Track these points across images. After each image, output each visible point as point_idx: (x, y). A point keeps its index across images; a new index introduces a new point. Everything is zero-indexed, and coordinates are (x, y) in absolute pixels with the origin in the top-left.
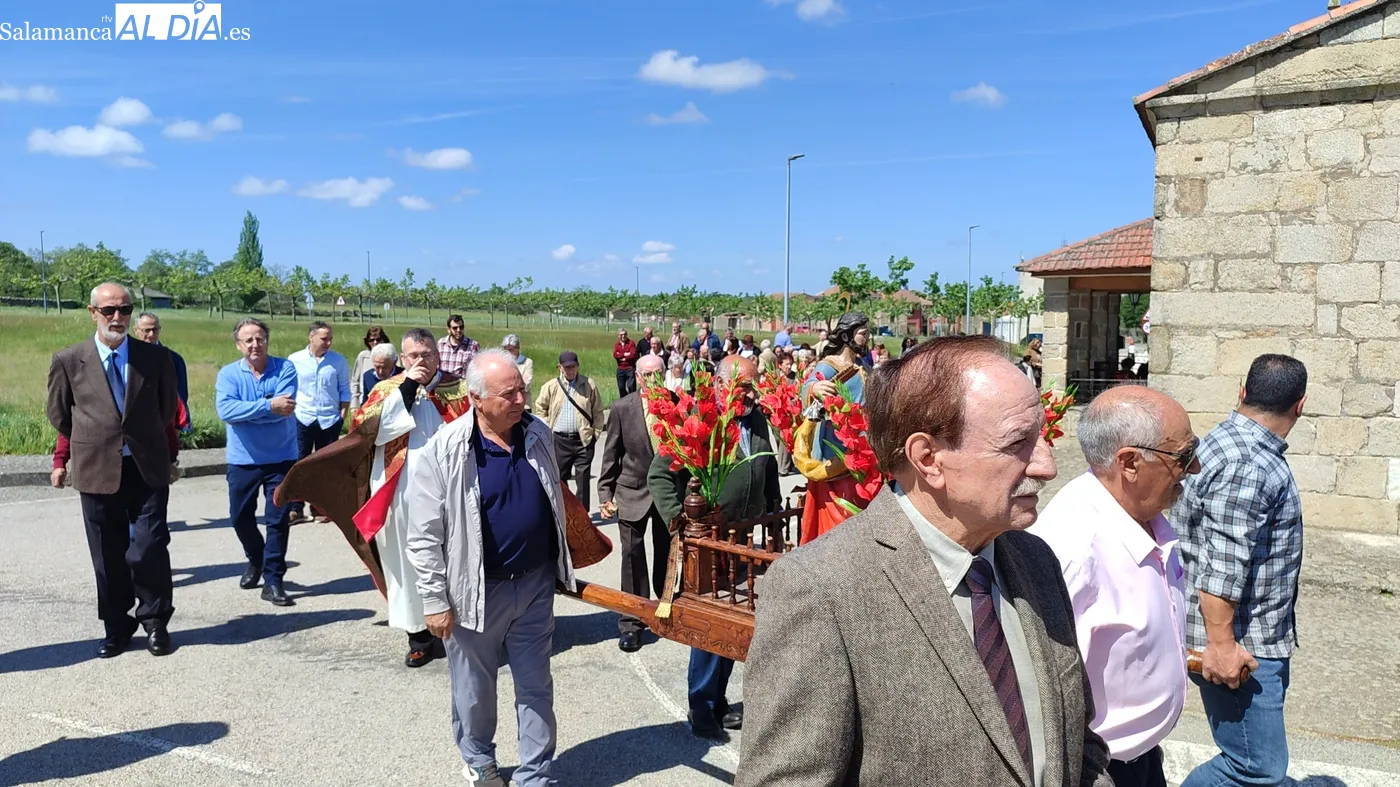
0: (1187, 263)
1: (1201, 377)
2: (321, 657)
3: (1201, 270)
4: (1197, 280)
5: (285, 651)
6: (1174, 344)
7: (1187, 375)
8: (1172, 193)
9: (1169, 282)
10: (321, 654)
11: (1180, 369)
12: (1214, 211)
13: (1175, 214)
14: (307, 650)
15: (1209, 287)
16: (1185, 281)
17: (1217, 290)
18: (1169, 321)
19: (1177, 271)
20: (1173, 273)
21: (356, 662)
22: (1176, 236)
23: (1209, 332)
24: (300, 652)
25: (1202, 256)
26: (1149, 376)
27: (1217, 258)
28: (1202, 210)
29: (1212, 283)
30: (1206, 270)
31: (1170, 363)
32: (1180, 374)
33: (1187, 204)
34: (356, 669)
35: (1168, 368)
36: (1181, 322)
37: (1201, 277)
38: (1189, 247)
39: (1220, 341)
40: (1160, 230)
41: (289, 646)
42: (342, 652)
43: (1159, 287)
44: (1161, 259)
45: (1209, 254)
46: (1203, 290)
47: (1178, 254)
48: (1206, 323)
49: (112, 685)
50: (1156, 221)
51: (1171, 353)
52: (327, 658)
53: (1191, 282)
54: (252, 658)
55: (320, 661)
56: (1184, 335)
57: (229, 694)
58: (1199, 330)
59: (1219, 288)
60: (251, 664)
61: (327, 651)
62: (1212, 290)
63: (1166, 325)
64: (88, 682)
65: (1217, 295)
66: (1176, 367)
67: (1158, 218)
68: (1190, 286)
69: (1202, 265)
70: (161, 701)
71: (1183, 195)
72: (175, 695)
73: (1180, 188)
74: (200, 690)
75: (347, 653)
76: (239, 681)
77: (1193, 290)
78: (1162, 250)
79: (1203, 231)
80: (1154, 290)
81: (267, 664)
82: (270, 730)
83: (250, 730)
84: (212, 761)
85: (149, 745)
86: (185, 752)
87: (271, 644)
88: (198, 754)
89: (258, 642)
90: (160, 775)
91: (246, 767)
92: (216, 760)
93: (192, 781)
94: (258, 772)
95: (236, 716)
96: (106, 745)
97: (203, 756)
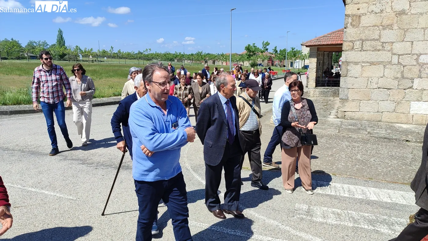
0: (354, 42)
1: (356, 78)
2: (92, 165)
3: (358, 44)
4: (356, 48)
5: (81, 164)
6: (349, 68)
7: (352, 77)
8: (350, 20)
9: (348, 48)
10: (92, 164)
11: (350, 75)
12: (363, 25)
13: (351, 27)
14: (87, 163)
15: (360, 50)
16: (353, 48)
17: (362, 51)
18: (347, 60)
19: (350, 45)
21: (102, 167)
22: (351, 33)
23: (359, 64)
24: (85, 164)
25: (358, 40)
26: (341, 78)
27: (363, 41)
28: (359, 25)
29: (361, 48)
31: (347, 73)
32: (350, 77)
33: (354, 24)
34: (102, 169)
35: (346, 75)
36: (351, 61)
37: (358, 47)
38: (354, 37)
39: (362, 67)
40: (346, 32)
41: (82, 162)
42: (98, 163)
43: (345, 50)
44: (346, 41)
45: (360, 40)
46: (358, 51)
47: (351, 39)
48: (359, 61)
49: (28, 175)
51: (347, 70)
52: (93, 165)
53: (355, 48)
54: (71, 166)
55: (92, 166)
56: (352, 64)
57: (64, 177)
58: (356, 63)
59: (363, 50)
60: (71, 168)
61: (93, 163)
62: (361, 51)
63: (347, 62)
64: (20, 174)
65: (363, 53)
66: (349, 75)
67: (345, 28)
68: (354, 49)
69: (358, 43)
70: (43, 179)
71: (353, 21)
72: (48, 177)
73: (352, 19)
74: (55, 175)
75: (100, 164)
76: (67, 173)
77: (355, 51)
78: (346, 38)
79: (359, 32)
80: (343, 51)
81: (75, 167)
82: (77, 187)
83: (72, 187)
84: (61, 196)
85: (41, 192)
86: (52, 193)
87: (76, 162)
88: (56, 194)
89: (72, 161)
90: (45, 200)
91: (71, 198)
92: (62, 196)
93: (55, 202)
94: (75, 199)
95: (67, 183)
96: (28, 192)
97: (58, 195)
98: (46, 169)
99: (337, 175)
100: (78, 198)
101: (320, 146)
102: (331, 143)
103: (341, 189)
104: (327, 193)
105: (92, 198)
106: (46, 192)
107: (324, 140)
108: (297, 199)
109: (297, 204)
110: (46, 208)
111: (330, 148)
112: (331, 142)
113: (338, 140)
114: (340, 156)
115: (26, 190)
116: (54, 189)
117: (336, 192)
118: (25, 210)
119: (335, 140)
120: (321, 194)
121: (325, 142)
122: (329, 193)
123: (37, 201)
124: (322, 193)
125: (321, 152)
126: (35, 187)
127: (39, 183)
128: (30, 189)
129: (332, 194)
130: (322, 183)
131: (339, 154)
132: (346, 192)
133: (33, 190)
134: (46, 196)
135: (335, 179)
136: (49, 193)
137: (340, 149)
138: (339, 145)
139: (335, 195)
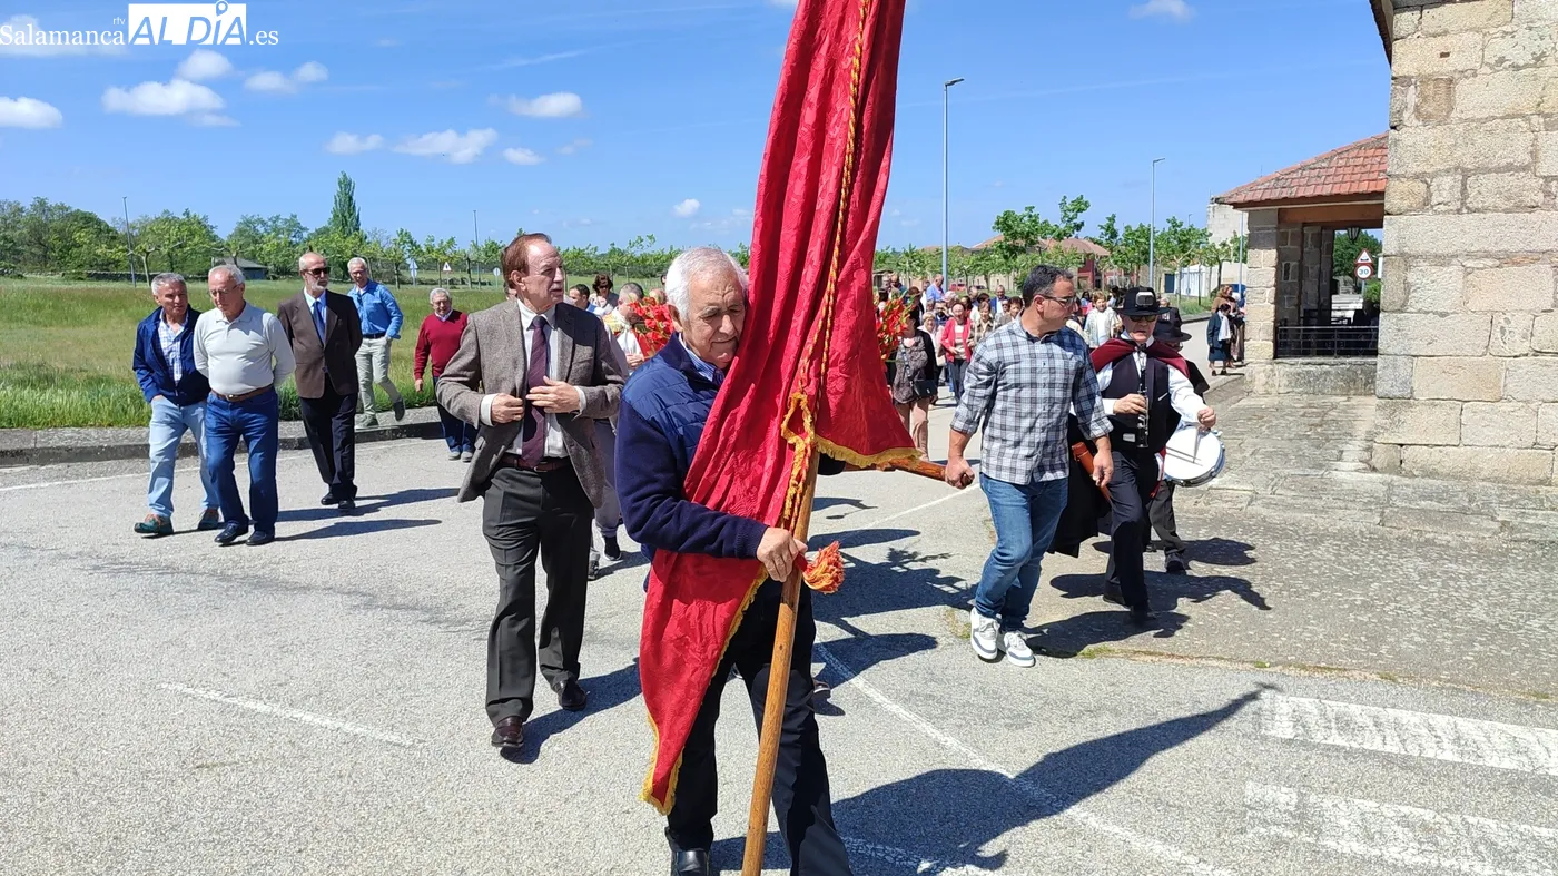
0: (1429, 180)
1: (1443, 315)
2: (463, 627)
3: (1446, 187)
4: (1441, 199)
5: (424, 621)
6: (1412, 277)
7: (1427, 313)
8: (1412, 97)
9: (1407, 203)
10: (464, 623)
11: (1419, 306)
12: (1463, 116)
13: (1415, 122)
14: (447, 620)
15: (1454, 208)
16: (1427, 202)
17: (1465, 211)
18: (1406, 249)
19: (1416, 190)
20: (1412, 193)
22: (1417, 145)
23: (1454, 261)
24: (440, 623)
25: (1448, 171)
26: (1381, 315)
27: (1466, 174)
28: (1447, 116)
29: (1459, 203)
30: (1452, 188)
31: (1407, 299)
32: (1419, 311)
33: (1429, 110)
35: (1404, 305)
36: (1421, 249)
37: (1445, 197)
38: (1432, 161)
39: (1467, 272)
40: (1396, 142)
41: (427, 616)
43: (1394, 210)
44: (1398, 176)
45: (1456, 169)
46: (1448, 212)
47: (1419, 170)
48: (1451, 251)
49: (243, 655)
50: (1393, 131)
51: (1407, 288)
52: (469, 628)
53: (1434, 202)
54: (389, 629)
55: (463, 631)
56: (1424, 265)
57: (369, 665)
58: (1442, 260)
59: (1468, 208)
60: (389, 634)
61: (468, 621)
62: (1459, 211)
63: (1402, 254)
64: (217, 653)
65: (1465, 217)
66: (1413, 304)
67: (1393, 128)
68: (1432, 207)
69: (1447, 181)
70: (296, 671)
71: (1425, 99)
72: (312, 665)
73: (1421, 92)
74: (337, 660)
76: (379, 652)
77: (1436, 213)
78: (1399, 166)
79: (1450, 141)
80: (1388, 214)
81: (406, 634)
82: (416, 701)
83: (395, 701)
84: (357, 731)
85: (288, 716)
86: (328, 722)
87: (409, 615)
88: (341, 724)
89: (394, 612)
90: (303, 745)
91: (394, 738)
92: (362, 730)
93: (339, 752)
94: (408, 743)
95: (378, 687)
96: (242, 715)
97: (348, 727)
98: (304, 639)
99: (1400, 681)
100: (420, 742)
101: (1316, 572)
102: (1358, 561)
103: (1424, 731)
104: (1366, 746)
105: (469, 740)
106: (308, 717)
107: (1327, 551)
108: (1249, 764)
109: (1250, 784)
110: (308, 771)
111: (1357, 578)
112: (1355, 557)
113: (1385, 553)
114: (1400, 608)
115: (236, 708)
116: (335, 708)
117: (1403, 742)
118: (234, 779)
119: (1372, 552)
120: (1344, 748)
121: (1333, 558)
122: (1377, 745)
123: (276, 748)
124: (1347, 745)
125: (1324, 595)
126: (269, 698)
127: (280, 685)
128: (251, 705)
129: (1388, 749)
130: (1343, 709)
131: (1396, 602)
132: (1445, 745)
133: (261, 707)
134: (308, 730)
135: (1394, 692)
136: (318, 721)
137: (1396, 582)
138: (1390, 567)
139: (1403, 752)
